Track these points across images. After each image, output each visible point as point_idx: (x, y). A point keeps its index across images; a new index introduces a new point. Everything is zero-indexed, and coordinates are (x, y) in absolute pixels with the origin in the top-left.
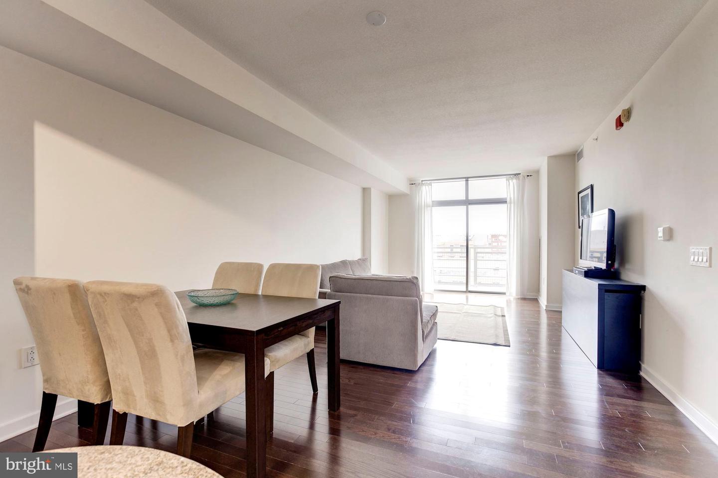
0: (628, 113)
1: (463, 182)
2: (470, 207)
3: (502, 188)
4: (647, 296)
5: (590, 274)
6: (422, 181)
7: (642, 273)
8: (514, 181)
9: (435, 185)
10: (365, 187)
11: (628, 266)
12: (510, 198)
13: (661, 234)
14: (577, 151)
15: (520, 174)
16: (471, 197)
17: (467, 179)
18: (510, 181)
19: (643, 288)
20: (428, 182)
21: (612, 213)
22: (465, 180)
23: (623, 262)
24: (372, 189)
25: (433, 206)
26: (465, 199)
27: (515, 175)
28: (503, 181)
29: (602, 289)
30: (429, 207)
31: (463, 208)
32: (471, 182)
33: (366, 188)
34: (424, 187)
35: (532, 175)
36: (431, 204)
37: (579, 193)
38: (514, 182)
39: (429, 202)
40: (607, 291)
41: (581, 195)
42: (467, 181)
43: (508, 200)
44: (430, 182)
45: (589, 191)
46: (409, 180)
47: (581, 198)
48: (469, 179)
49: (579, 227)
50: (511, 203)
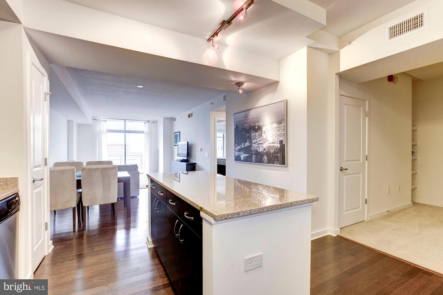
0: (192, 115)
1: (123, 122)
3: (142, 126)
4: (196, 165)
5: (183, 161)
7: (195, 159)
8: (148, 124)
9: (108, 122)
11: (191, 158)
13: (200, 150)
14: (174, 118)
15: (150, 121)
16: (127, 129)
18: (146, 124)
19: (195, 164)
20: (104, 119)
21: (188, 143)
22: (124, 120)
23: (190, 157)
25: (107, 132)
26: (124, 130)
27: (148, 121)
28: (142, 123)
29: (187, 165)
31: (123, 134)
33: (69, 120)
34: (102, 122)
35: (155, 123)
36: (106, 131)
37: (174, 133)
39: (105, 130)
40: (188, 165)
43: (145, 132)
44: (106, 119)
45: (179, 133)
46: (93, 117)
47: (175, 135)
48: (126, 121)
49: (175, 145)
50: (146, 133)
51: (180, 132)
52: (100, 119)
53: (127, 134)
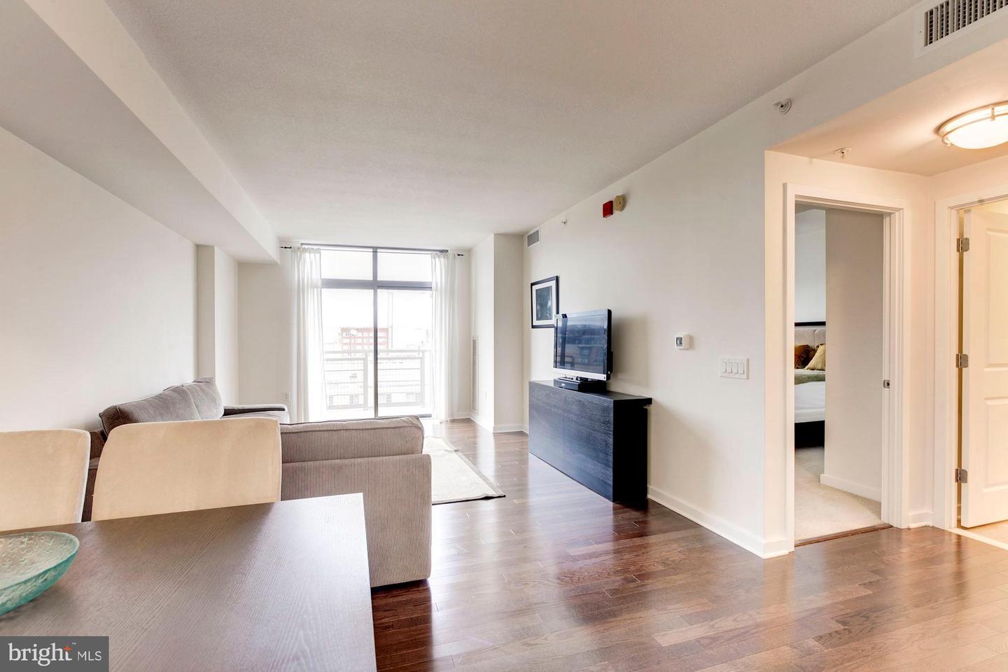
0: (623, 201)
1: (369, 255)
2: (379, 291)
3: (424, 267)
4: (652, 409)
5: (586, 387)
6: (302, 244)
8: (442, 259)
9: (327, 254)
10: (198, 243)
12: (437, 284)
14: (528, 232)
15: (448, 251)
16: (381, 277)
17: (375, 250)
18: (437, 259)
19: (649, 401)
20: (315, 247)
22: (371, 250)
23: (620, 372)
24: (216, 249)
25: (323, 287)
26: (372, 279)
27: (442, 251)
28: (426, 258)
30: (316, 287)
31: (369, 293)
32: (381, 255)
33: (203, 246)
34: (307, 255)
35: (464, 255)
36: (320, 283)
37: (532, 285)
38: (441, 262)
39: (317, 279)
41: (535, 288)
42: (375, 252)
43: (434, 286)
44: (318, 247)
45: (553, 284)
46: (281, 240)
47: (537, 290)
48: (378, 250)
49: (533, 327)
50: (436, 290)
51: (557, 279)
52: (304, 246)
53: (382, 293)
